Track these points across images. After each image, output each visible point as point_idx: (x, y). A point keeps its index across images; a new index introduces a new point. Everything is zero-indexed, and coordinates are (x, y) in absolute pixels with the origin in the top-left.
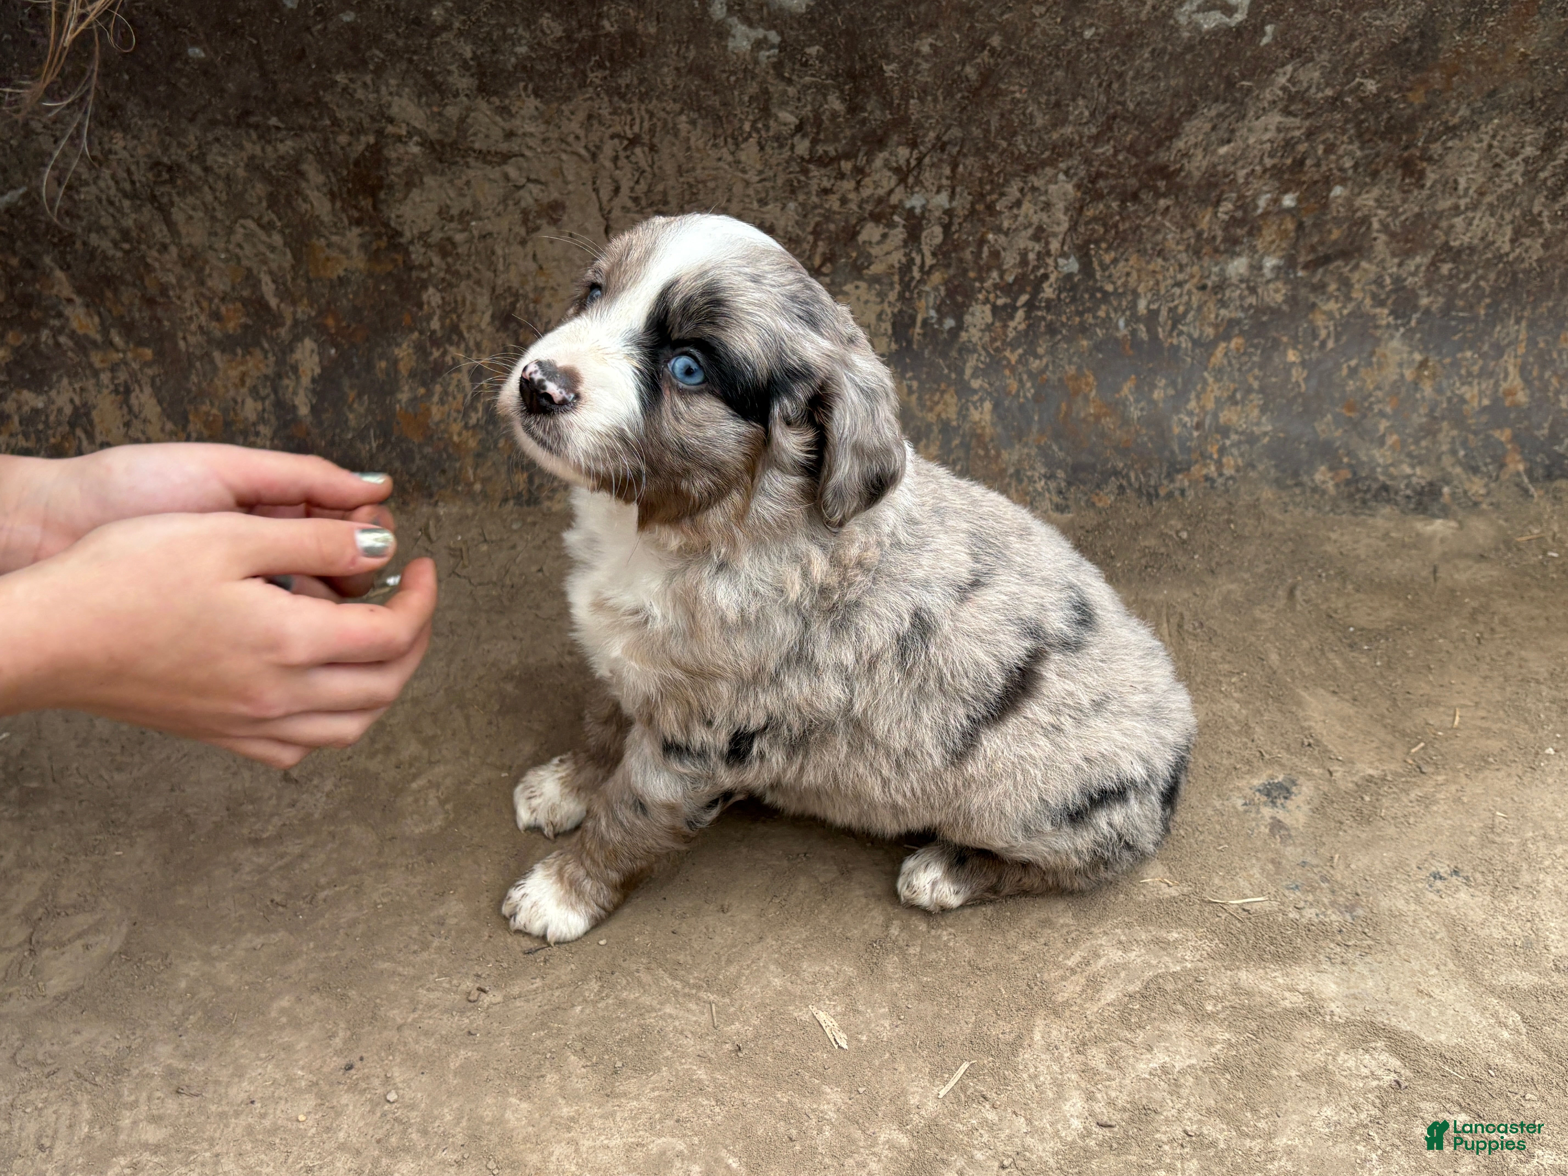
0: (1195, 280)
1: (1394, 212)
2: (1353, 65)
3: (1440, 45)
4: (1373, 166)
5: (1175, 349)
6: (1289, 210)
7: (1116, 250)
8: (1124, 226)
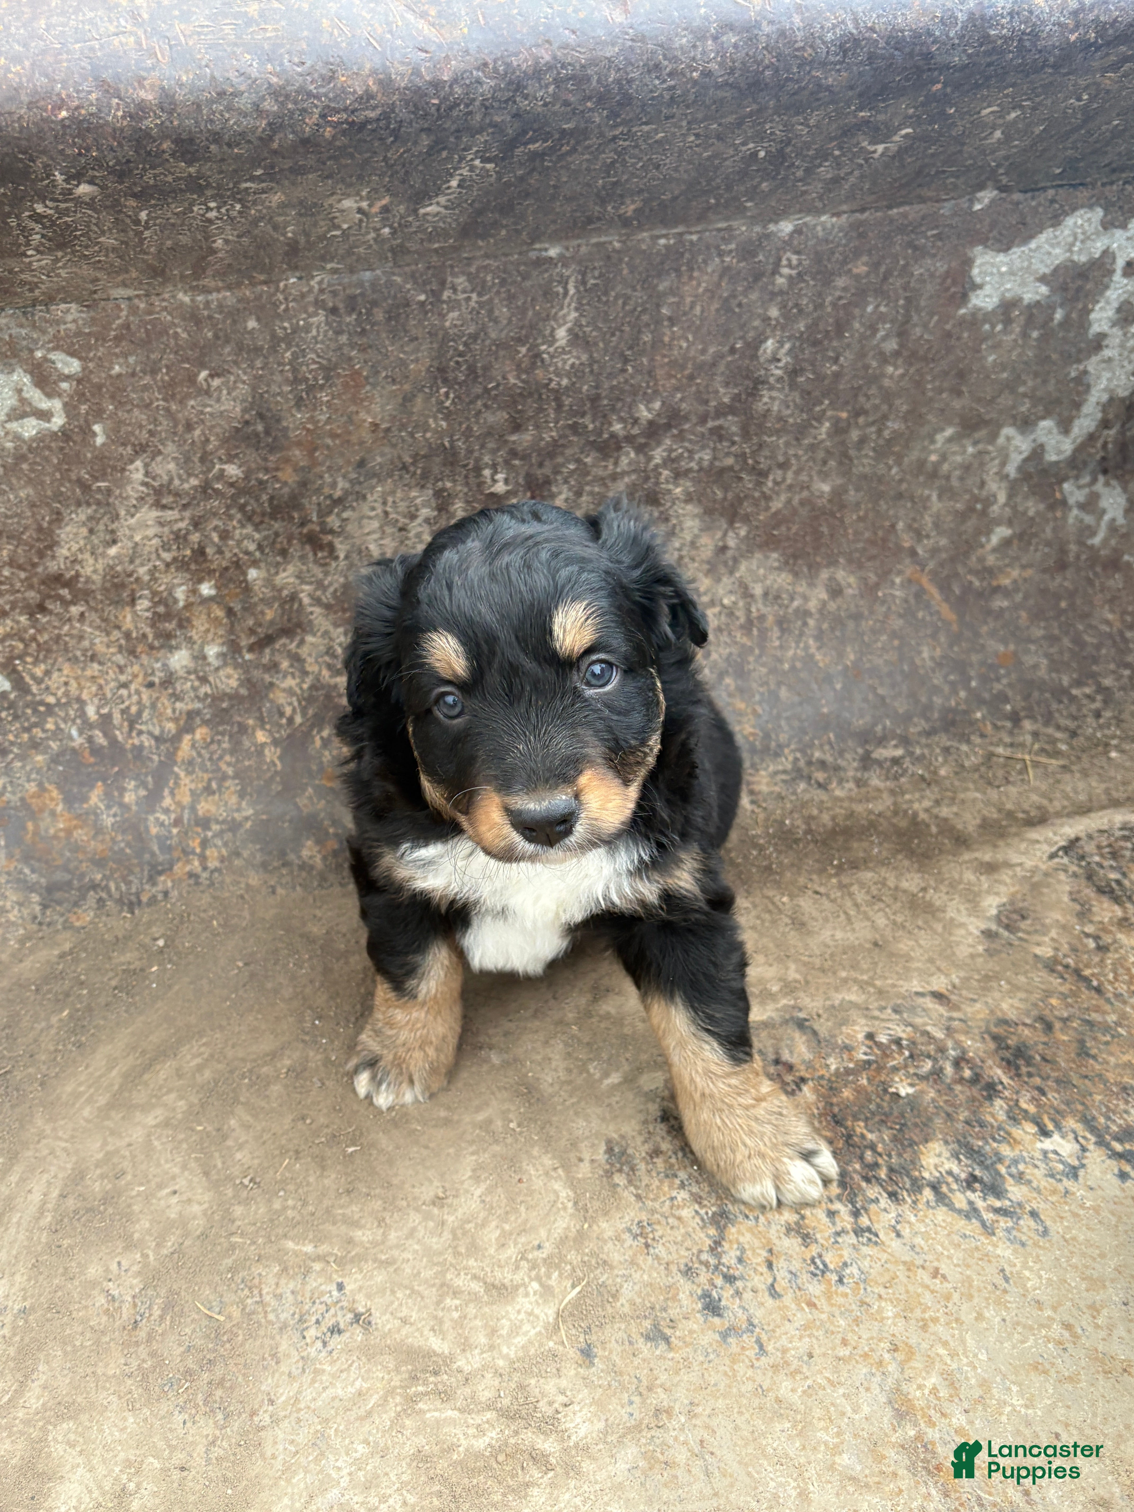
0: (140, 679)
1: (320, 585)
2: (205, 452)
3: (285, 424)
4: (278, 546)
5: (140, 748)
6: (211, 599)
7: (44, 661)
8: (43, 638)
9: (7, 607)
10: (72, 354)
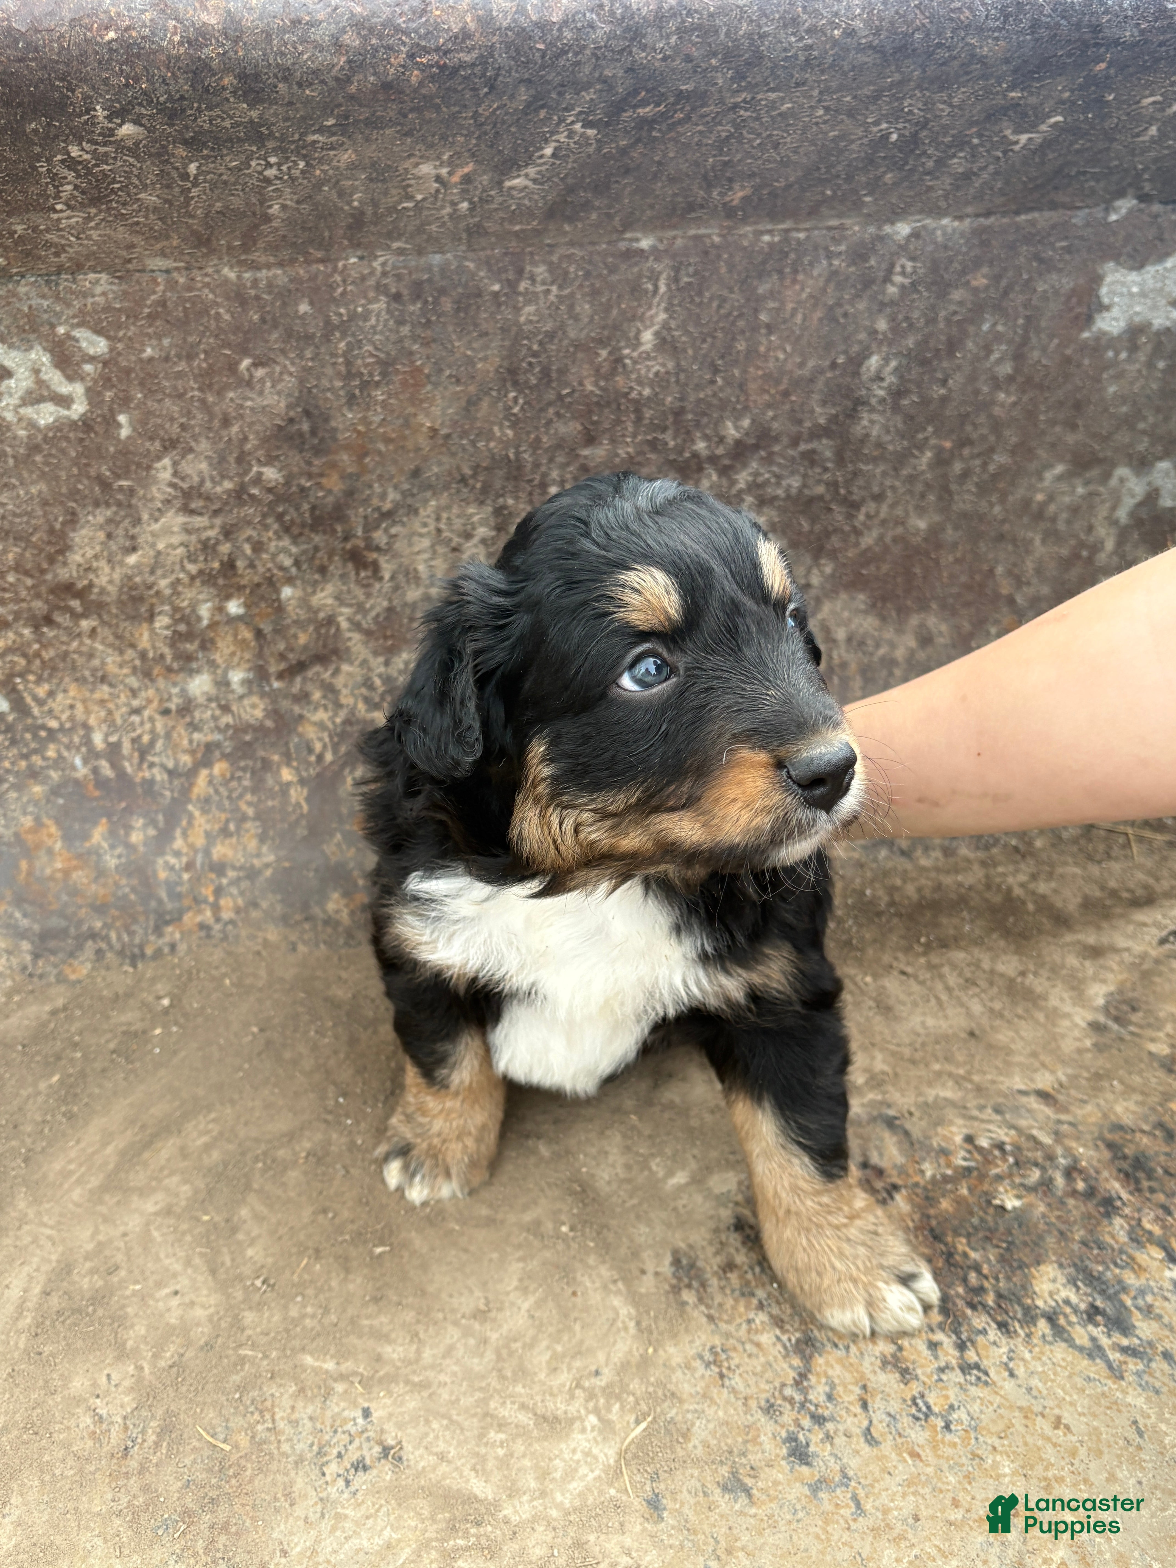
0: (155, 704)
1: (360, 608)
2: (242, 452)
3: (333, 424)
4: (317, 562)
5: (151, 782)
6: (239, 618)
7: (48, 680)
8: (47, 655)
9: (10, 618)
10: (99, 332)
